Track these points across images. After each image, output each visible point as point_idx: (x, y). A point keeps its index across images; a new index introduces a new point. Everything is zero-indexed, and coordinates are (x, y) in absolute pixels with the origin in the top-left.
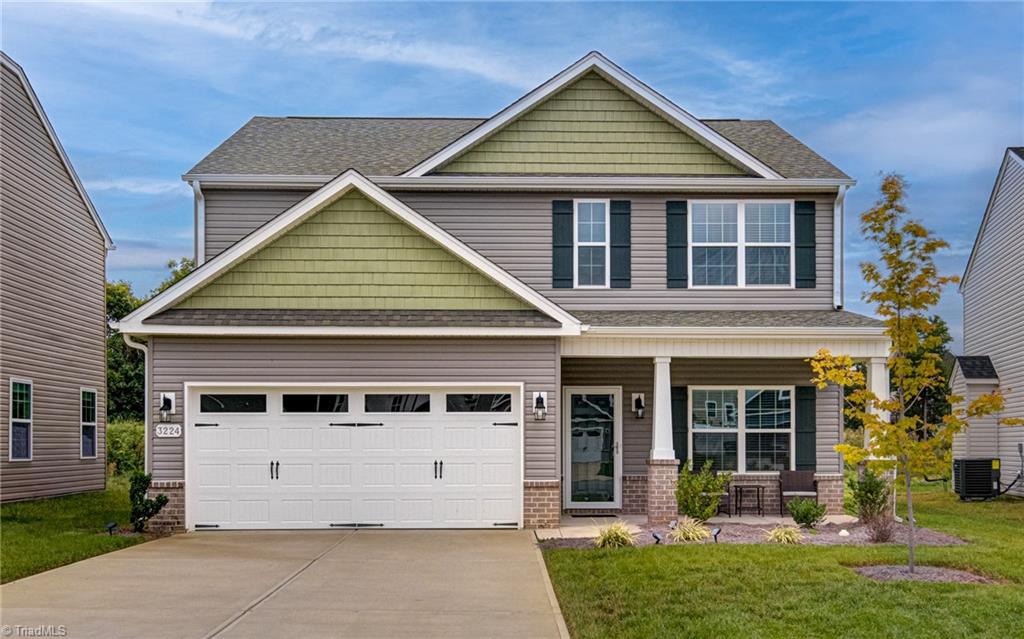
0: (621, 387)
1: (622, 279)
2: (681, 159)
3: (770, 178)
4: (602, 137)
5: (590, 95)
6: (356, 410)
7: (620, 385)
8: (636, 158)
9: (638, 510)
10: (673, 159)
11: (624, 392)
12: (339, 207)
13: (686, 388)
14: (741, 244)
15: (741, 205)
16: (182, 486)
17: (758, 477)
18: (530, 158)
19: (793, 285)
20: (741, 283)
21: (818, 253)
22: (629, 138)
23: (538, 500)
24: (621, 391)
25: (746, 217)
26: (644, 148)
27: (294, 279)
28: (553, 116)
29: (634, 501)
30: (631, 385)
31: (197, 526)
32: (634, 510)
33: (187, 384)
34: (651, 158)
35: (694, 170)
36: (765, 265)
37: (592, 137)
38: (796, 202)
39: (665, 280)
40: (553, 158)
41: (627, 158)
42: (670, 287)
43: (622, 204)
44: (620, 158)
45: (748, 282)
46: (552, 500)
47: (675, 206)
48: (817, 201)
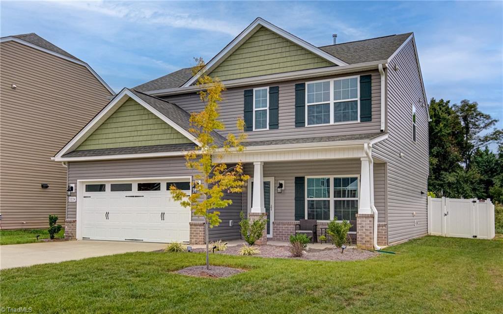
0: (273, 178)
1: (274, 125)
2: (302, 62)
3: (342, 65)
4: (266, 57)
5: (260, 38)
6: (135, 191)
7: (273, 176)
8: (282, 65)
9: (280, 239)
10: (298, 63)
11: (275, 180)
12: (126, 104)
13: (304, 177)
14: (332, 102)
15: (332, 82)
16: (75, 221)
17: (323, 223)
18: (236, 72)
19: (359, 121)
20: (332, 122)
21: (373, 102)
22: (279, 55)
23: (195, 231)
24: (274, 179)
25: (334, 87)
26: (285, 59)
27: (111, 136)
28: (246, 51)
29: (278, 234)
30: (278, 177)
31: (83, 238)
32: (278, 239)
33: (78, 181)
34: (289, 64)
35: (308, 67)
36: (344, 111)
37: (262, 58)
38: (361, 77)
39: (294, 124)
40: (245, 70)
41: (277, 66)
42: (296, 127)
43: (275, 88)
44: (274, 66)
45: (335, 121)
46: (201, 231)
47: (299, 85)
48: (372, 74)
